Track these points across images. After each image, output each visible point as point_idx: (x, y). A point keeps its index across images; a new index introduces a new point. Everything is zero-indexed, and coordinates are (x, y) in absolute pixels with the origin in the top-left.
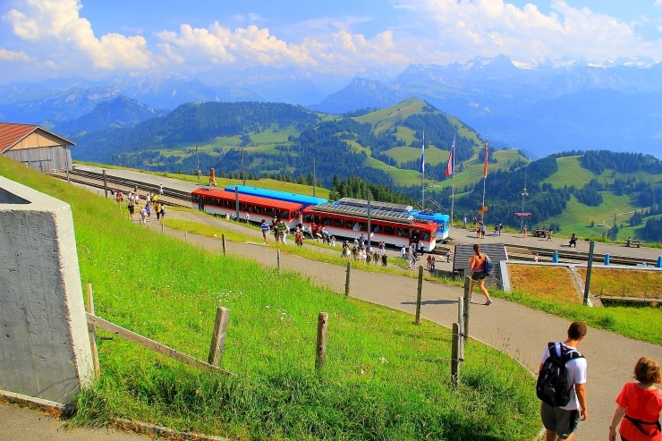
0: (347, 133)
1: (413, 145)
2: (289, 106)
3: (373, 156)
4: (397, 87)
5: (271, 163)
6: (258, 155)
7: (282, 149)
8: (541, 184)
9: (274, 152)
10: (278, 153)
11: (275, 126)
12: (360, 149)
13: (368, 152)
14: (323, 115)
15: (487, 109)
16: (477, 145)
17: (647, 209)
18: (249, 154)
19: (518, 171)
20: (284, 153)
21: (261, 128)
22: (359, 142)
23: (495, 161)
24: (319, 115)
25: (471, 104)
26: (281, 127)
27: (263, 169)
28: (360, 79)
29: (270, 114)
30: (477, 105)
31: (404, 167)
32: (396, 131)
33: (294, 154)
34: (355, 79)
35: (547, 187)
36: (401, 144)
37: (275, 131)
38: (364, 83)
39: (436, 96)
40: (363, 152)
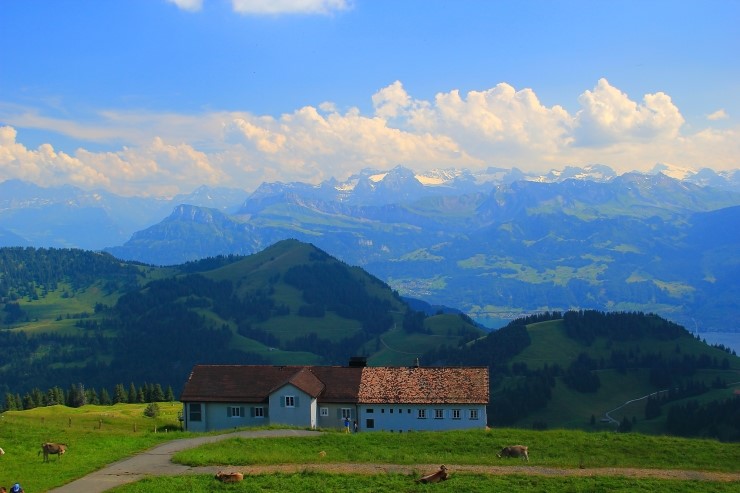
0: (196, 298)
1: (303, 312)
2: (89, 255)
3: (240, 332)
4: (246, 218)
5: (69, 349)
6: (45, 338)
7: (89, 326)
8: (510, 364)
9: (74, 332)
10: (82, 332)
11: (64, 286)
12: (219, 322)
13: (233, 327)
14: (147, 269)
15: (385, 249)
16: (396, 309)
17: (664, 392)
18: (29, 338)
19: (473, 347)
20: (91, 334)
21: (39, 292)
22: (216, 311)
23: (429, 332)
24: (141, 268)
25: (361, 242)
26: (76, 287)
27: (55, 360)
28: (187, 207)
29: (56, 268)
30: (370, 243)
31: (291, 347)
32: (272, 292)
33: (108, 334)
34: (179, 207)
35: (520, 369)
36: (284, 312)
37: (66, 296)
38: (194, 212)
39: (307, 232)
40: (225, 328)
